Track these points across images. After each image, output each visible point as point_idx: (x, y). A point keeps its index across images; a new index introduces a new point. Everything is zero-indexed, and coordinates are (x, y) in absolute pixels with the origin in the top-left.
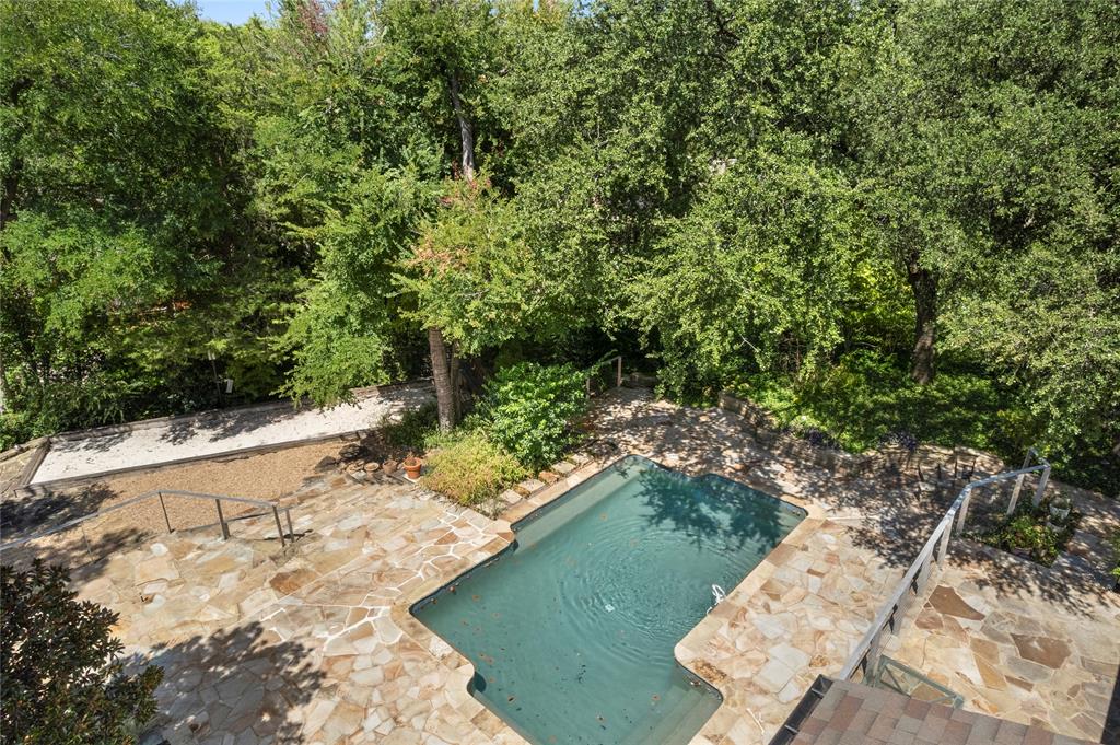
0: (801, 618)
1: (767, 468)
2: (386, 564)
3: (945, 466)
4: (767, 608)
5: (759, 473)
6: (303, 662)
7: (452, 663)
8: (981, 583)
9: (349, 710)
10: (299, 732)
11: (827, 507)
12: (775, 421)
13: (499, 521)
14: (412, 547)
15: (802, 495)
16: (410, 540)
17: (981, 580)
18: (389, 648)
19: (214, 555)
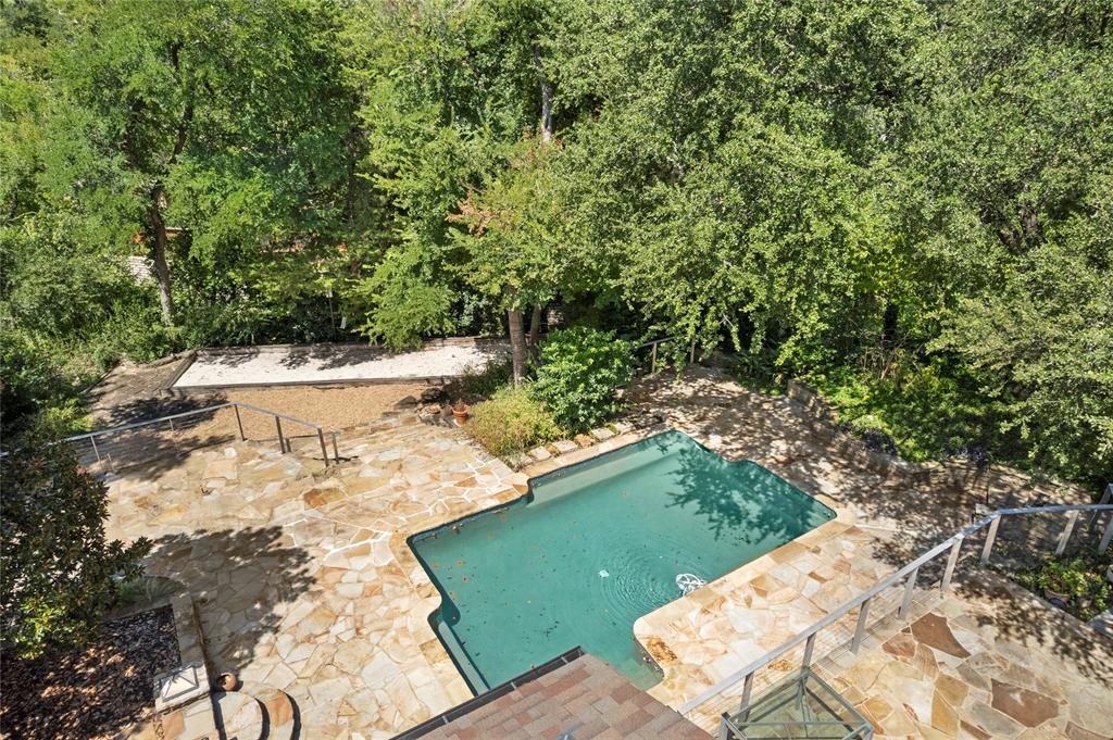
0: (781, 619)
1: (813, 465)
2: (405, 495)
3: (1018, 492)
4: (749, 602)
5: (802, 469)
6: (303, 567)
7: (424, 592)
8: (984, 620)
9: (324, 615)
10: (278, 624)
11: (862, 514)
12: (837, 417)
13: (520, 474)
14: (434, 485)
15: (839, 497)
16: (435, 478)
17: (985, 617)
18: (377, 568)
19: (269, 465)
